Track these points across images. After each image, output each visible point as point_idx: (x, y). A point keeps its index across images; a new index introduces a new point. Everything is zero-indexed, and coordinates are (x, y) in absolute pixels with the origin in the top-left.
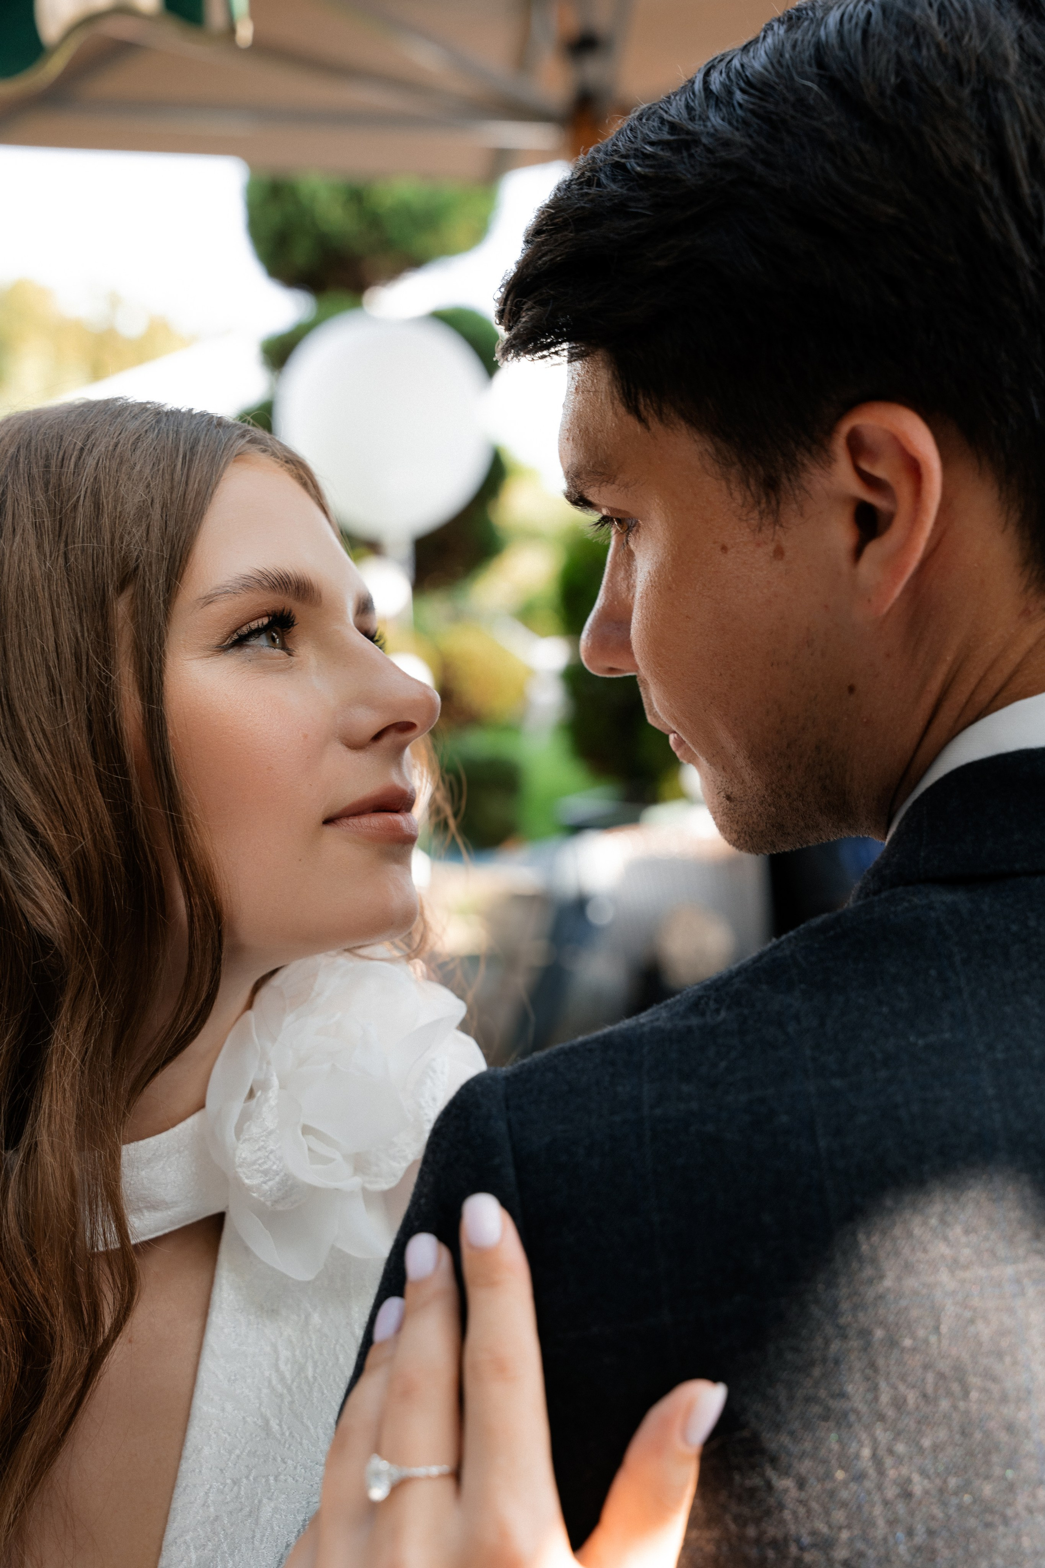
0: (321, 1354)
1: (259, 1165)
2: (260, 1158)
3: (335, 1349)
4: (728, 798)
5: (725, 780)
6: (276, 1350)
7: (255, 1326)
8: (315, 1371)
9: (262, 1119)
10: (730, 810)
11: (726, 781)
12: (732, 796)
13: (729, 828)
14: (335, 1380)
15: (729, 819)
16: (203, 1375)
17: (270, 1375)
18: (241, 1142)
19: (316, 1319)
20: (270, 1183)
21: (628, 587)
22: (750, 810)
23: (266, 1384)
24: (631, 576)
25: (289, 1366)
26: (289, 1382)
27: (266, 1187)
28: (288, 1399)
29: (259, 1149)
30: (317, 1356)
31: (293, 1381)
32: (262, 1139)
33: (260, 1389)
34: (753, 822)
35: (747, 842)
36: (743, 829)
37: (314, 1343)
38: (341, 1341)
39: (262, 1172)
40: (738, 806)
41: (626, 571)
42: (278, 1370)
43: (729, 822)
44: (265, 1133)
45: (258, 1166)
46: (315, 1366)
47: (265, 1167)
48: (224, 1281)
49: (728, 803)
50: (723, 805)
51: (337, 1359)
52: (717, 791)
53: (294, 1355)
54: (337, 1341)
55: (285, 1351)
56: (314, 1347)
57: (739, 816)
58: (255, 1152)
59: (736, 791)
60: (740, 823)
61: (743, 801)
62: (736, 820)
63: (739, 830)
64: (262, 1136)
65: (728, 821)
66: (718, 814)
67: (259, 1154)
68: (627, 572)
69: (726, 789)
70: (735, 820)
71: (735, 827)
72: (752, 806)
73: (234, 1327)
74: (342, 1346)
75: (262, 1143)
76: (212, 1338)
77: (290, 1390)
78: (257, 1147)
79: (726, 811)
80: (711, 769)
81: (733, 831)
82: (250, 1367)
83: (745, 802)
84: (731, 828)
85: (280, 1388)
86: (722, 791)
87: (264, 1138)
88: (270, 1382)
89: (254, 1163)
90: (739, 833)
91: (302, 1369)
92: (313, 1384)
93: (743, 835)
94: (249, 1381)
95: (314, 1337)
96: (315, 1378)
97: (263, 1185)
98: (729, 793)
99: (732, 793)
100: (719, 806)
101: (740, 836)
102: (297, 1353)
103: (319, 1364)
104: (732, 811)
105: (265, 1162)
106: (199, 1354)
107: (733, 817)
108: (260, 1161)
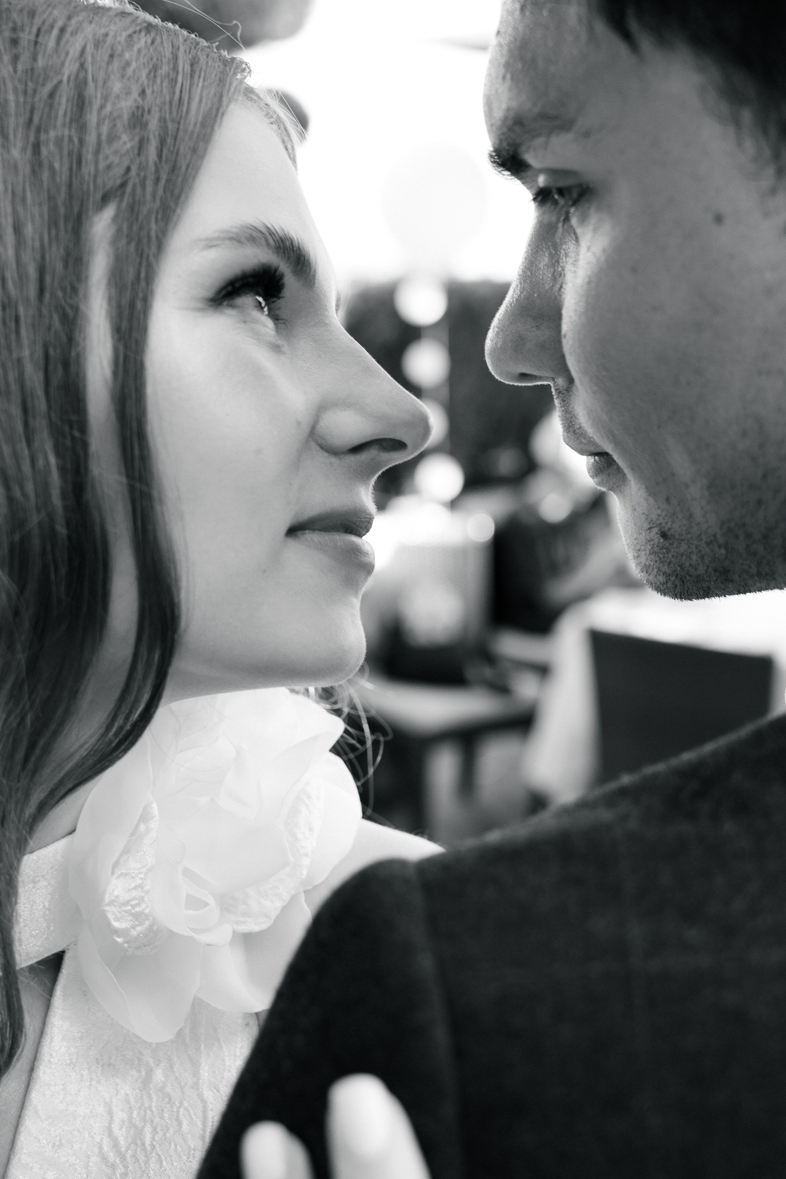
0: (162, 1118)
1: (131, 906)
2: (134, 899)
3: (178, 1112)
4: (664, 535)
5: (664, 514)
6: (110, 1113)
7: (88, 1084)
8: (153, 1138)
9: (142, 853)
10: (662, 548)
11: (666, 516)
12: (669, 533)
13: (656, 570)
14: (176, 1150)
15: (658, 559)
16: (23, 1138)
17: (101, 1140)
18: (115, 876)
19: (159, 1075)
20: (139, 929)
21: (553, 274)
22: (689, 551)
23: (96, 1150)
24: (558, 263)
25: (124, 1130)
26: (123, 1149)
27: (134, 933)
28: (121, 1170)
29: (135, 888)
30: (157, 1120)
31: (128, 1148)
32: (140, 876)
33: (88, 1157)
34: (690, 565)
35: (676, 586)
36: (674, 571)
37: (154, 1104)
38: (185, 1104)
39: (133, 915)
40: (675, 545)
41: (552, 256)
42: (110, 1134)
43: (658, 562)
44: (144, 869)
45: (130, 908)
46: (155, 1131)
47: (137, 909)
48: (56, 1030)
49: (662, 540)
50: (652, 543)
51: (180, 1124)
52: (646, 526)
53: (131, 1118)
54: (181, 1103)
55: (120, 1113)
56: (154, 1109)
57: (673, 556)
58: (130, 890)
59: (677, 527)
60: (672, 565)
61: (682, 540)
62: (668, 560)
63: (669, 571)
64: (141, 873)
65: (656, 561)
66: (643, 553)
67: (134, 893)
68: (553, 258)
69: (663, 525)
70: (666, 561)
71: (665, 568)
72: (694, 546)
73: (63, 1085)
74: (186, 1109)
75: (140, 882)
76: (35, 1096)
77: (123, 1158)
78: (133, 885)
79: (656, 549)
80: (647, 500)
81: (661, 574)
82: (79, 1131)
83: (686, 541)
84: (659, 569)
85: (112, 1156)
86: (656, 526)
87: (142, 876)
88: (101, 1148)
89: (127, 903)
90: (669, 575)
91: (139, 1133)
92: (151, 1153)
93: (673, 578)
94: (76, 1147)
95: (155, 1098)
96: (153, 1147)
97: (132, 930)
98: (666, 529)
99: (669, 529)
100: (646, 543)
101: (669, 579)
102: (135, 1115)
103: (159, 1128)
104: (665, 551)
105: (138, 905)
106: (20, 1117)
107: (664, 557)
108: (134, 903)
